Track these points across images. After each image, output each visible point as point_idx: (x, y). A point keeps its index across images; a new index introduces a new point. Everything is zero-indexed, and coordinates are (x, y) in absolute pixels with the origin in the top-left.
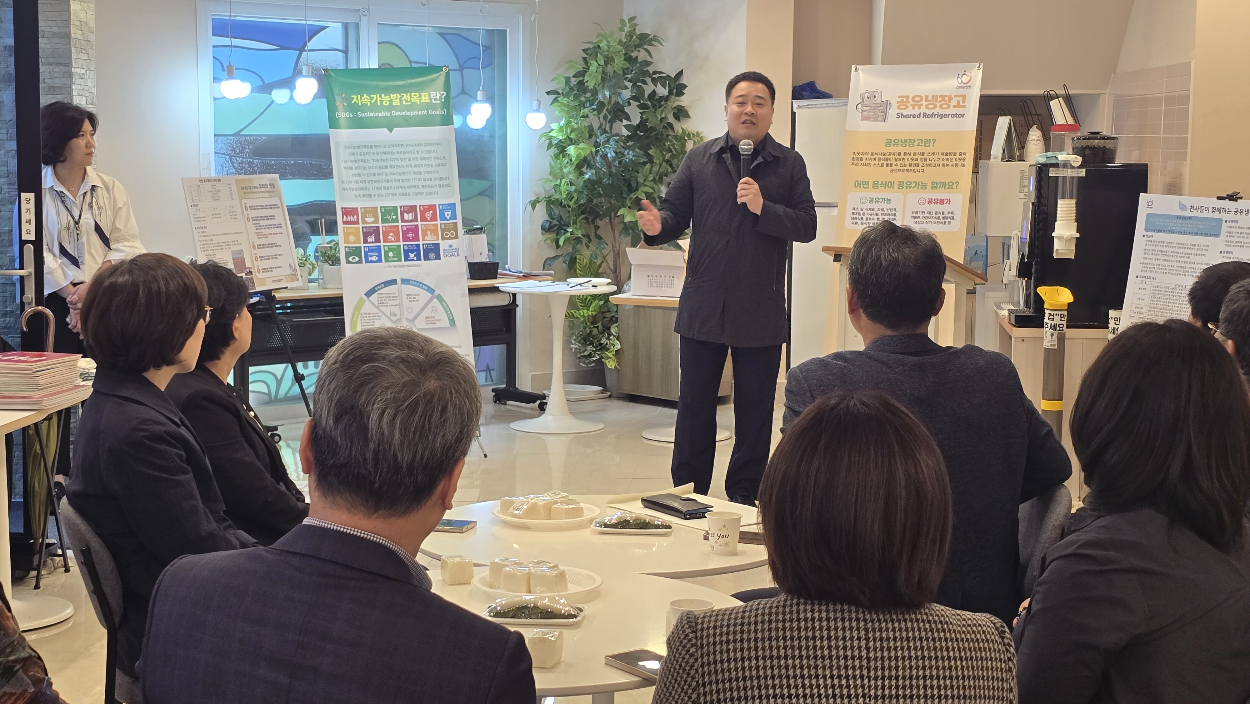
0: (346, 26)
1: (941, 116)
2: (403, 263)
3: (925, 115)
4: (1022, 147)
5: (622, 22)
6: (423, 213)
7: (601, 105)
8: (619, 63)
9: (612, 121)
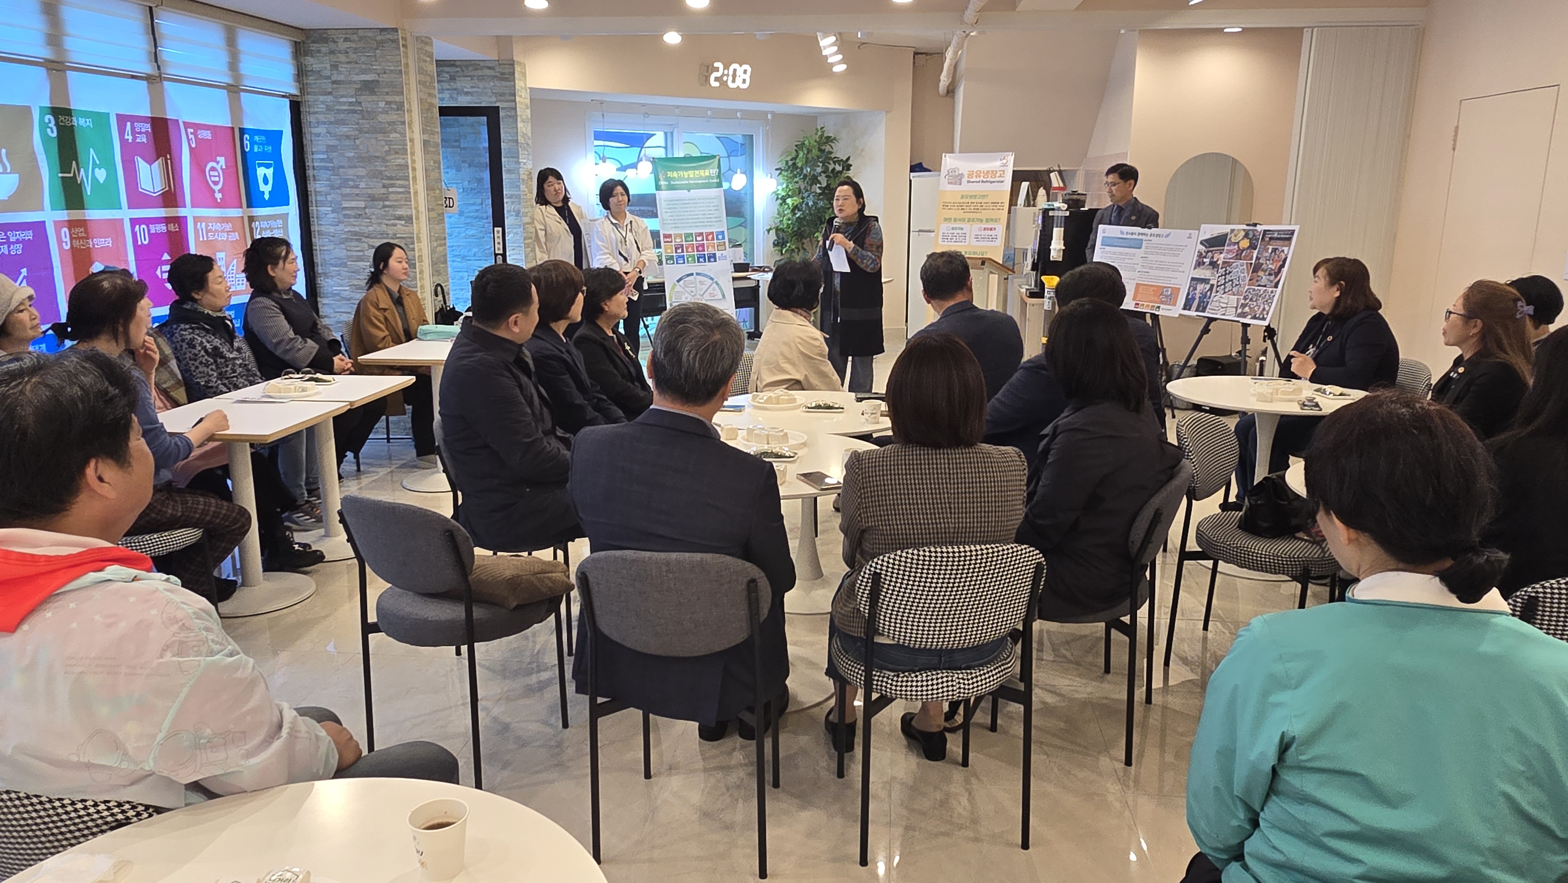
0: (666, 134)
1: (992, 182)
2: (697, 264)
3: (983, 182)
4: (1035, 199)
5: (817, 129)
6: (707, 236)
7: (805, 176)
8: (815, 152)
9: (811, 185)
